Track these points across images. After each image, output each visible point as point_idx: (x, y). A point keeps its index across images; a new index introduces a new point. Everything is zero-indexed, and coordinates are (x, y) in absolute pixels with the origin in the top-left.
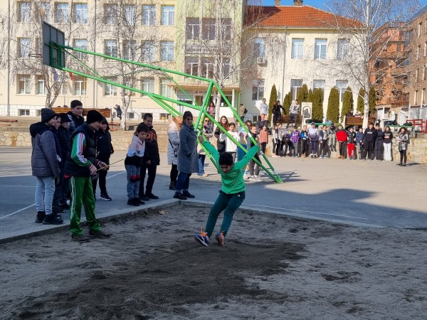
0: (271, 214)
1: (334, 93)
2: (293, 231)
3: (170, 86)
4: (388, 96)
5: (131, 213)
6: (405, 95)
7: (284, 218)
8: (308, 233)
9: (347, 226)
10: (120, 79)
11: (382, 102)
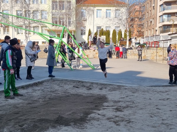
0: (91, 82)
1: (114, 32)
2: (101, 89)
3: (46, 30)
4: (136, 33)
5: (30, 84)
6: (142, 32)
7: (97, 84)
8: (107, 89)
9: (123, 86)
10: (24, 27)
11: (133, 35)
